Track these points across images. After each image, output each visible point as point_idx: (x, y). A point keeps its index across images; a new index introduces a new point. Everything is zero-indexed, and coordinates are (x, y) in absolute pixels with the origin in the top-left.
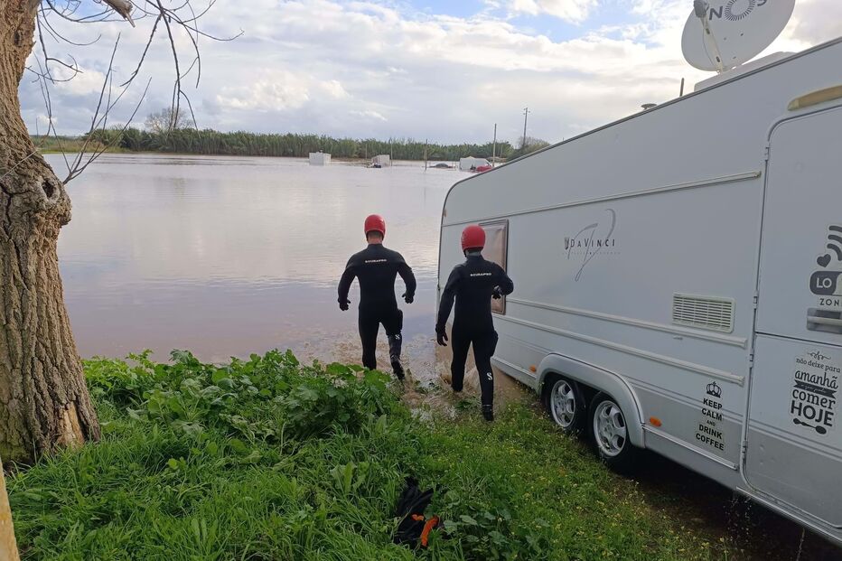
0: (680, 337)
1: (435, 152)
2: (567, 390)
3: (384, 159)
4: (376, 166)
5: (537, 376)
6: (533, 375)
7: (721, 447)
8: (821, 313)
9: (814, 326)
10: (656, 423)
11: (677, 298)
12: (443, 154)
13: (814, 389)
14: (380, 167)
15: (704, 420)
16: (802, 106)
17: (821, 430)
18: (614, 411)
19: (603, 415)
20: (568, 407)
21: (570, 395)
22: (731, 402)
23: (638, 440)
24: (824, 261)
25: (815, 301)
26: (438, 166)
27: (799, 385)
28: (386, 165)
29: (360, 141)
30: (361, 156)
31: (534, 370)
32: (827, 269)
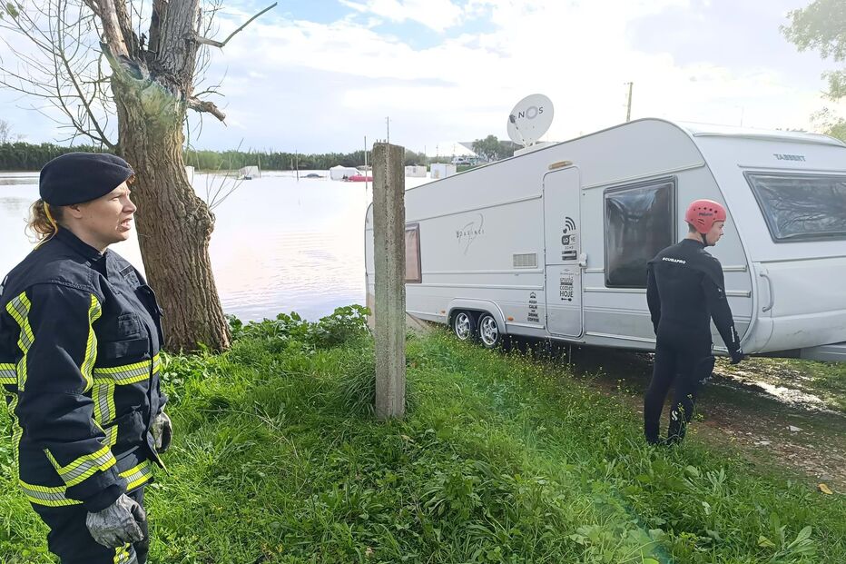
0: (517, 274)
1: (302, 161)
2: (464, 318)
3: (253, 170)
4: (247, 178)
5: (446, 315)
6: (443, 315)
7: (537, 320)
8: (566, 253)
9: (565, 258)
10: (511, 320)
11: (515, 256)
12: (310, 162)
13: (566, 284)
14: (250, 179)
15: (530, 311)
16: (553, 168)
17: (570, 300)
18: (490, 321)
19: (485, 325)
20: (465, 328)
21: (467, 320)
22: (540, 298)
23: (503, 331)
24: (565, 231)
25: (564, 248)
26: (309, 176)
27: (562, 284)
28: (255, 176)
29: (221, 152)
30: (224, 168)
31: (444, 312)
32: (567, 234)
